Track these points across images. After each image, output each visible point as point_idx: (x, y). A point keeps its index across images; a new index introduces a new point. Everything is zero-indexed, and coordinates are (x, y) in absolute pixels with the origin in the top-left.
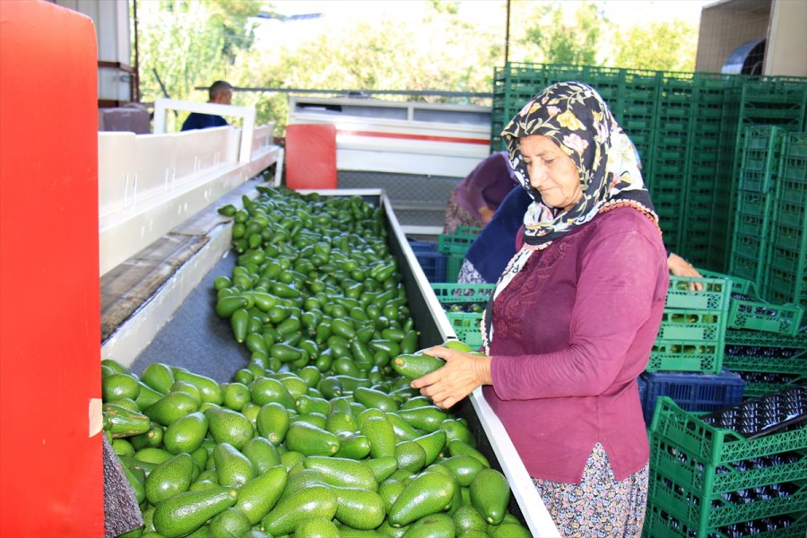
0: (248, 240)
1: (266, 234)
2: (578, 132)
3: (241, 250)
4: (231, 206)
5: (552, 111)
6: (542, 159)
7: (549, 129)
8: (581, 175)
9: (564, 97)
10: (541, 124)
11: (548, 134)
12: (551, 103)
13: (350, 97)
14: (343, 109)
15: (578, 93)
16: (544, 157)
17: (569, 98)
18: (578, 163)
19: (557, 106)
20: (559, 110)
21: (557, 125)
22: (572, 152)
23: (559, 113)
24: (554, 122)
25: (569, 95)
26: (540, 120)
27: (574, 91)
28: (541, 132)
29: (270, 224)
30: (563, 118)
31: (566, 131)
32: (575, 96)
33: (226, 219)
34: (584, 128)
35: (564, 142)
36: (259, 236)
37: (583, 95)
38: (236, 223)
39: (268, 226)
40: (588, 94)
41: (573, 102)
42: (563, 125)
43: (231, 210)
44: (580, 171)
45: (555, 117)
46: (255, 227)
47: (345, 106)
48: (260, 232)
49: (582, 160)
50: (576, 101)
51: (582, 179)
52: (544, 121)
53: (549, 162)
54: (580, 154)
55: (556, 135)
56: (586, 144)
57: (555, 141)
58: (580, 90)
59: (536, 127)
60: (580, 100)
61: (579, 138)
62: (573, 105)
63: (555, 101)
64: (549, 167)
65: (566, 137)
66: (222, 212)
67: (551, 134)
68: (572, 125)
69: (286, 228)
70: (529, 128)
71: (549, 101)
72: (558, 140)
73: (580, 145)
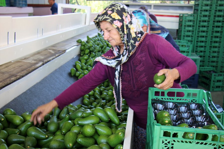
0: (85, 51)
1: (91, 49)
2: (119, 20)
3: (82, 55)
4: (80, 40)
5: (109, 12)
6: (107, 30)
7: (108, 19)
8: (121, 35)
9: (113, 7)
10: (105, 17)
11: (108, 20)
12: (109, 10)
13: (133, 2)
14: (130, 6)
15: (118, 6)
16: (107, 29)
17: (115, 8)
18: (119, 31)
19: (111, 11)
20: (112, 12)
21: (111, 17)
22: (117, 27)
23: (112, 13)
24: (110, 16)
25: (115, 7)
26: (105, 16)
27: (117, 6)
28: (105, 20)
29: (93, 46)
30: (113, 15)
31: (114, 19)
32: (117, 7)
33: (79, 44)
34: (120, 18)
35: (114, 23)
36: (89, 50)
37: (120, 7)
38: (82, 45)
39: (92, 46)
40: (122, 7)
41: (116, 9)
42: (113, 17)
43: (80, 41)
44: (120, 33)
45: (110, 15)
46: (87, 47)
47: (130, 5)
48: (89, 49)
49: (120, 30)
50: (118, 9)
51: (121, 36)
52: (106, 16)
53: (109, 31)
54: (120, 28)
55: (111, 21)
56: (121, 24)
57: (110, 23)
58: (119, 5)
59: (104, 18)
60: (119, 9)
61: (119, 22)
62: (116, 10)
63: (110, 9)
64: (110, 33)
65: (114, 22)
66: (78, 42)
67: (109, 20)
68: (116, 17)
69: (100, 47)
70: (101, 18)
71: (109, 9)
72: (112, 22)
73: (119, 24)
